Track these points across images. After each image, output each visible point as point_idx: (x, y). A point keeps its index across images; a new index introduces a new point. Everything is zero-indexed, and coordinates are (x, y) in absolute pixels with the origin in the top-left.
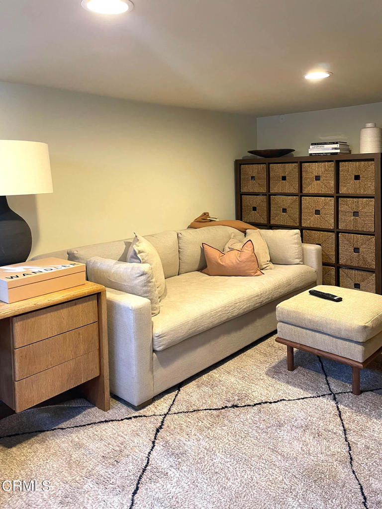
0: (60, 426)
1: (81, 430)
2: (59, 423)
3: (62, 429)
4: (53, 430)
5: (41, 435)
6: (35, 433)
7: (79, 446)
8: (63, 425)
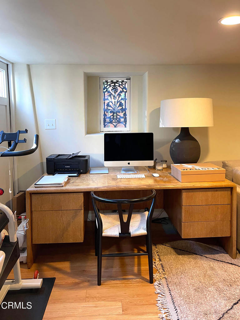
0: (205, 256)
1: (216, 262)
2: (205, 254)
3: (206, 257)
4: (201, 256)
5: (194, 256)
6: (192, 254)
7: (212, 269)
8: (207, 256)
